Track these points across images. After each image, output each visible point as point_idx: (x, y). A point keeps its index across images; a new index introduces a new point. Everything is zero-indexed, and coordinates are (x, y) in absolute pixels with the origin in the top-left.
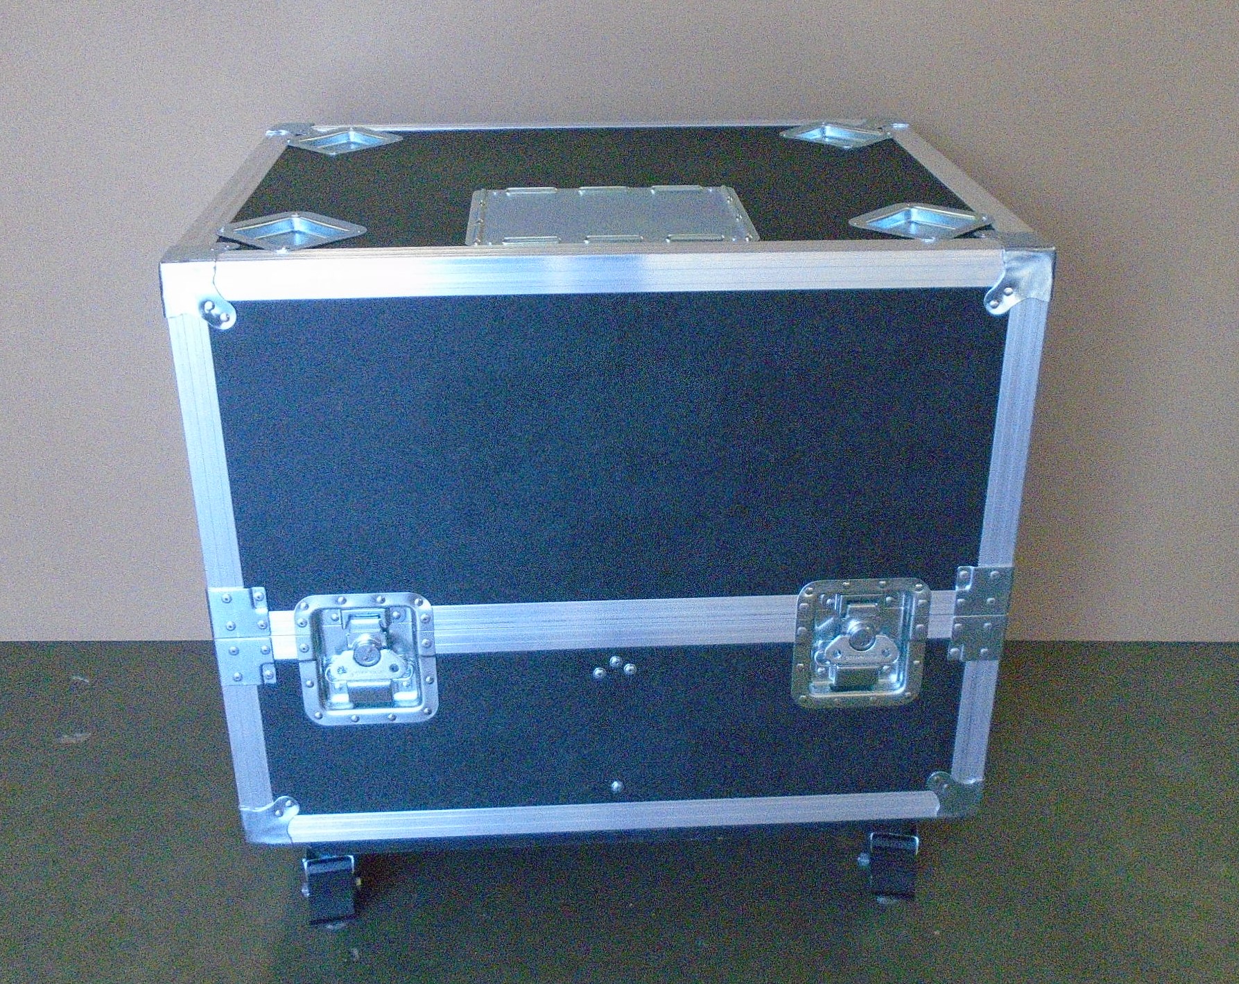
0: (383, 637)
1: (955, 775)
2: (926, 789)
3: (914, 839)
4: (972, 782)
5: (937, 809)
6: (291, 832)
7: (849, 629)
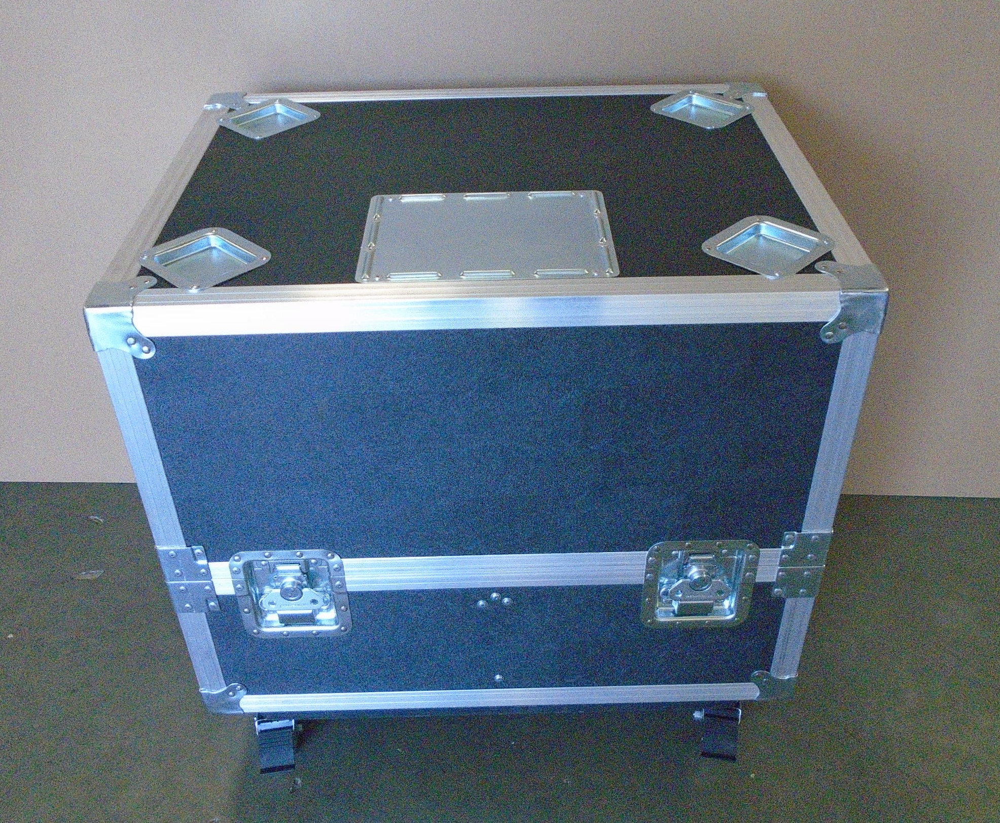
0: (304, 578)
1: (773, 673)
2: (749, 681)
3: (738, 710)
4: (787, 677)
5: (758, 694)
6: (242, 706)
7: (690, 574)
